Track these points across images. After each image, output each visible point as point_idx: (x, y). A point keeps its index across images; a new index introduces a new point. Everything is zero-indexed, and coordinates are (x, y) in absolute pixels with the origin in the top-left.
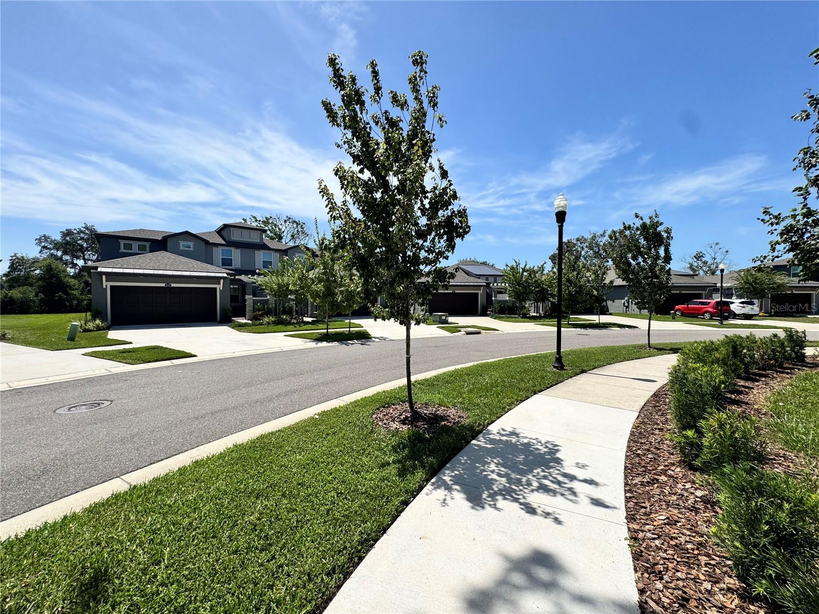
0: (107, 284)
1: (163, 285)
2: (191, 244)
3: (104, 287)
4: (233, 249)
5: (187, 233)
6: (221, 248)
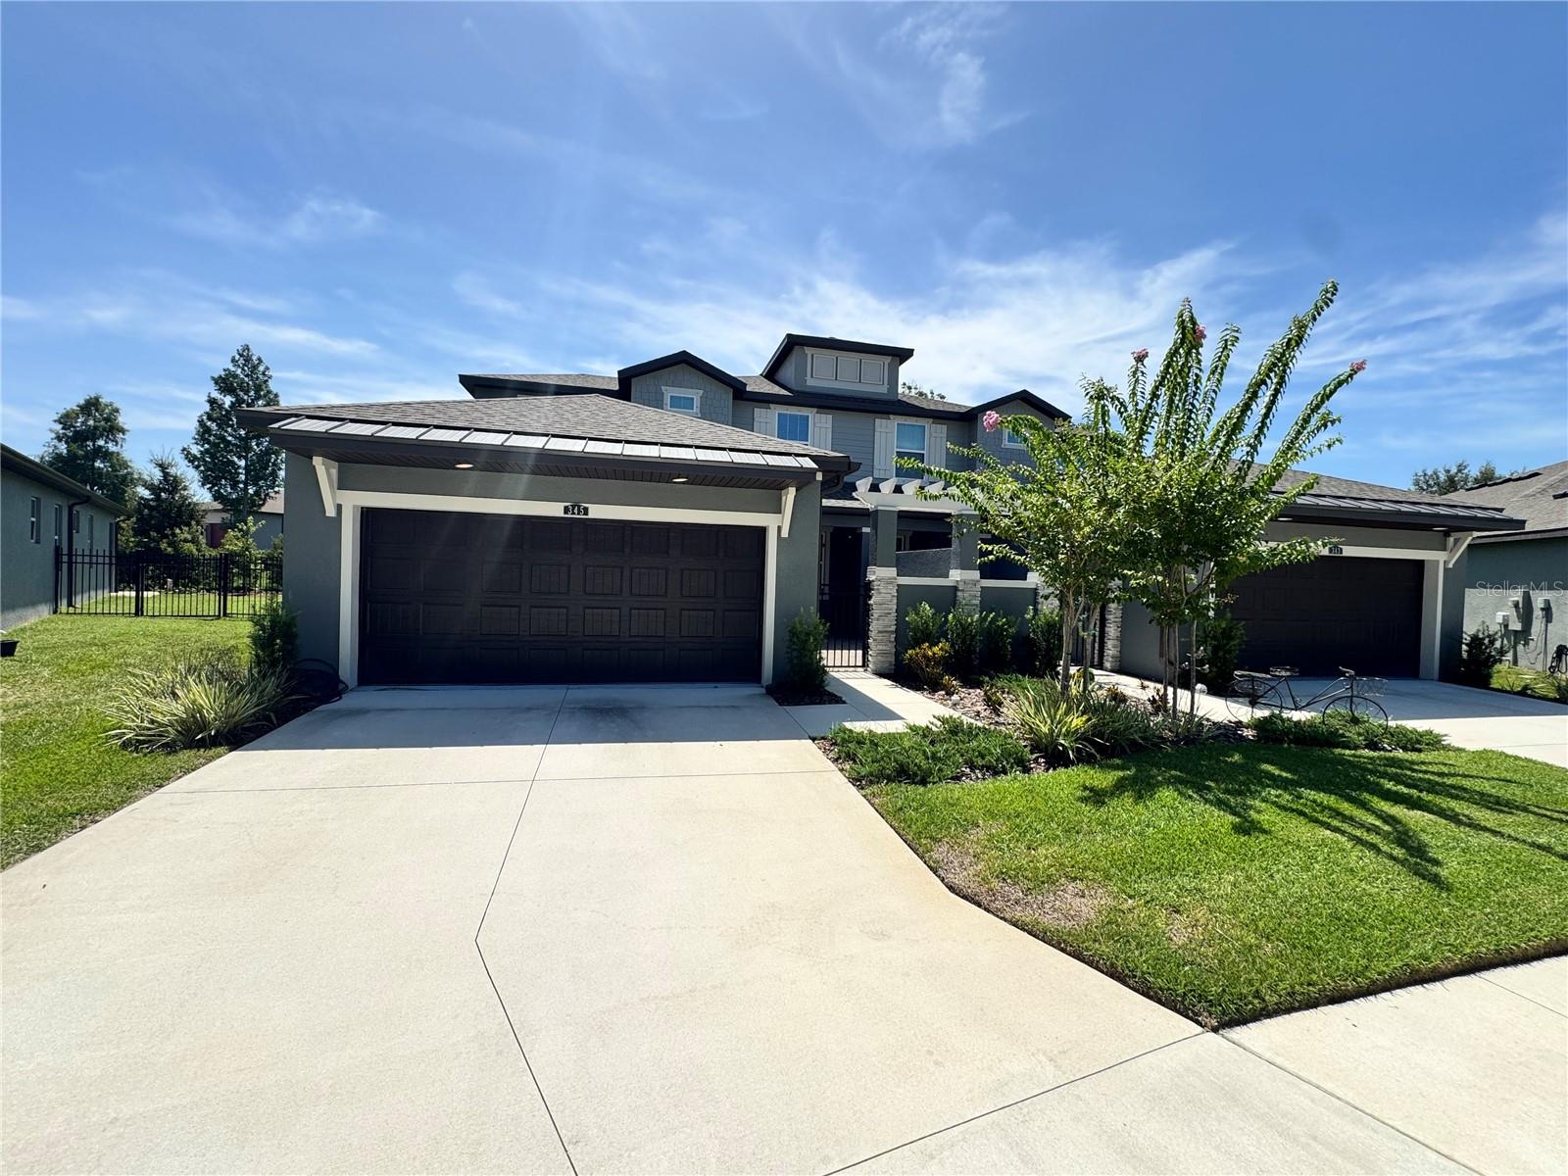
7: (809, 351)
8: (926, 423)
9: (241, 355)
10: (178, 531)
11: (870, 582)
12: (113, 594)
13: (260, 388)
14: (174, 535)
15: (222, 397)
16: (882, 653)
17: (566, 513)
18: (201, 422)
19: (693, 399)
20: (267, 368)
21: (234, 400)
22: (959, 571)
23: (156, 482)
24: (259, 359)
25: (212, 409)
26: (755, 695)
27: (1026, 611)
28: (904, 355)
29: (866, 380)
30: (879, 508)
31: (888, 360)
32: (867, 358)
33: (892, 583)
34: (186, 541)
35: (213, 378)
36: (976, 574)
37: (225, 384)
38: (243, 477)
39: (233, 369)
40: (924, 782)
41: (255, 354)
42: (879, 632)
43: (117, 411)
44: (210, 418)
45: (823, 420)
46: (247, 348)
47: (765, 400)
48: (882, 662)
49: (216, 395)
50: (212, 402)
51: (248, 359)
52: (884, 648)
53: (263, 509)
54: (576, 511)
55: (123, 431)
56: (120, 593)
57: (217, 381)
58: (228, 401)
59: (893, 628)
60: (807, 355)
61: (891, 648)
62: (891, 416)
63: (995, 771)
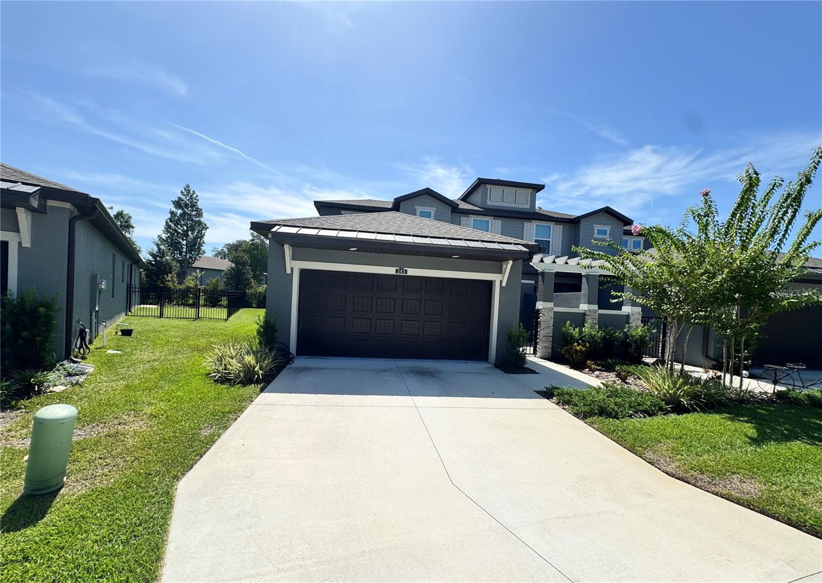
0: (295, 267)
1: (391, 271)
2: (432, 210)
3: (289, 271)
4: (489, 219)
5: (428, 193)
6: (472, 218)
7: (488, 187)
8: (551, 224)
9: (186, 190)
10: (166, 276)
11: (539, 310)
12: (139, 306)
13: (193, 206)
14: (164, 278)
15: (176, 210)
16: (546, 348)
17: (396, 272)
18: (167, 223)
19: (431, 212)
20: (197, 196)
21: (182, 212)
22: (587, 305)
23: (155, 252)
24: (194, 191)
25: (171, 216)
26: (488, 367)
27: (624, 327)
28: (539, 188)
29: (519, 201)
30: (545, 271)
31: (530, 191)
32: (519, 190)
33: (551, 310)
34: (169, 281)
35: (172, 201)
36: (596, 307)
37: (178, 204)
38: (185, 250)
39: (182, 197)
40: (616, 417)
41: (192, 189)
42: (544, 336)
43: (130, 217)
44: (171, 221)
45: (497, 223)
46: (188, 186)
47: (467, 213)
48: (545, 352)
49: (174, 209)
50: (172, 213)
51: (188, 192)
52: (546, 345)
53: (193, 266)
54: (401, 272)
55: (133, 227)
56: (142, 306)
57: (174, 203)
58: (179, 212)
59: (551, 334)
60: (487, 189)
61: (549, 345)
62: (533, 221)
63: (649, 413)
